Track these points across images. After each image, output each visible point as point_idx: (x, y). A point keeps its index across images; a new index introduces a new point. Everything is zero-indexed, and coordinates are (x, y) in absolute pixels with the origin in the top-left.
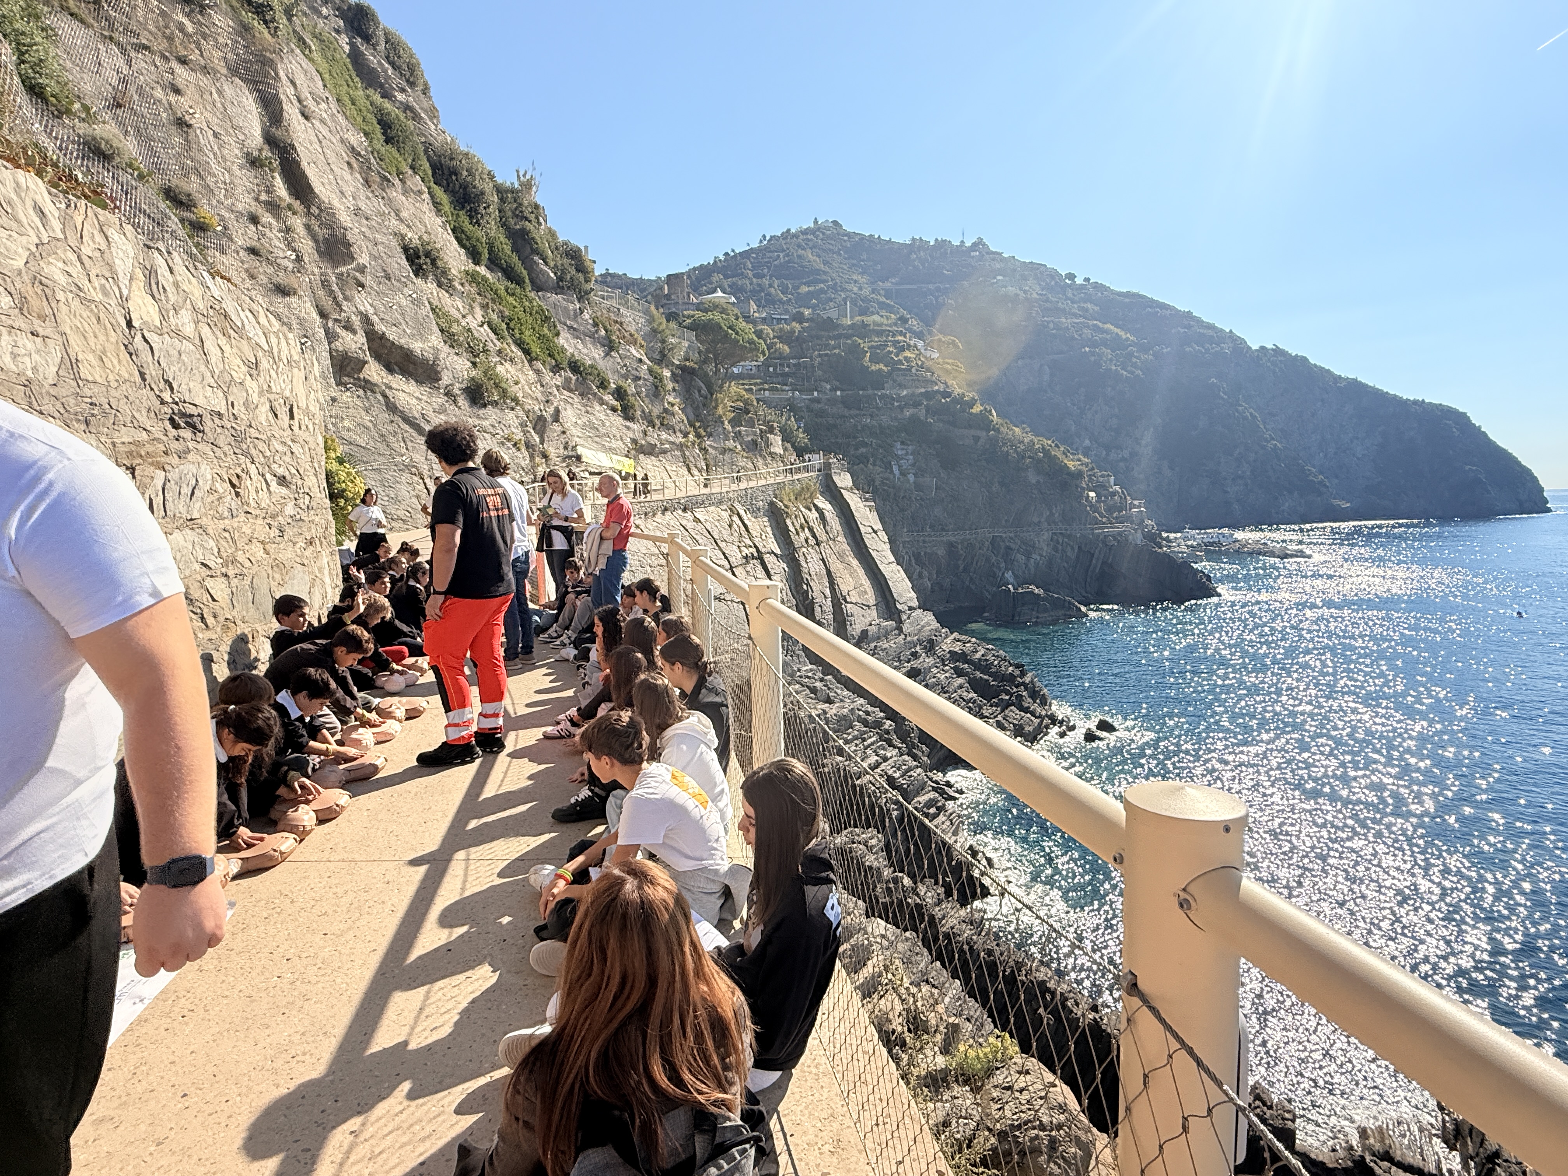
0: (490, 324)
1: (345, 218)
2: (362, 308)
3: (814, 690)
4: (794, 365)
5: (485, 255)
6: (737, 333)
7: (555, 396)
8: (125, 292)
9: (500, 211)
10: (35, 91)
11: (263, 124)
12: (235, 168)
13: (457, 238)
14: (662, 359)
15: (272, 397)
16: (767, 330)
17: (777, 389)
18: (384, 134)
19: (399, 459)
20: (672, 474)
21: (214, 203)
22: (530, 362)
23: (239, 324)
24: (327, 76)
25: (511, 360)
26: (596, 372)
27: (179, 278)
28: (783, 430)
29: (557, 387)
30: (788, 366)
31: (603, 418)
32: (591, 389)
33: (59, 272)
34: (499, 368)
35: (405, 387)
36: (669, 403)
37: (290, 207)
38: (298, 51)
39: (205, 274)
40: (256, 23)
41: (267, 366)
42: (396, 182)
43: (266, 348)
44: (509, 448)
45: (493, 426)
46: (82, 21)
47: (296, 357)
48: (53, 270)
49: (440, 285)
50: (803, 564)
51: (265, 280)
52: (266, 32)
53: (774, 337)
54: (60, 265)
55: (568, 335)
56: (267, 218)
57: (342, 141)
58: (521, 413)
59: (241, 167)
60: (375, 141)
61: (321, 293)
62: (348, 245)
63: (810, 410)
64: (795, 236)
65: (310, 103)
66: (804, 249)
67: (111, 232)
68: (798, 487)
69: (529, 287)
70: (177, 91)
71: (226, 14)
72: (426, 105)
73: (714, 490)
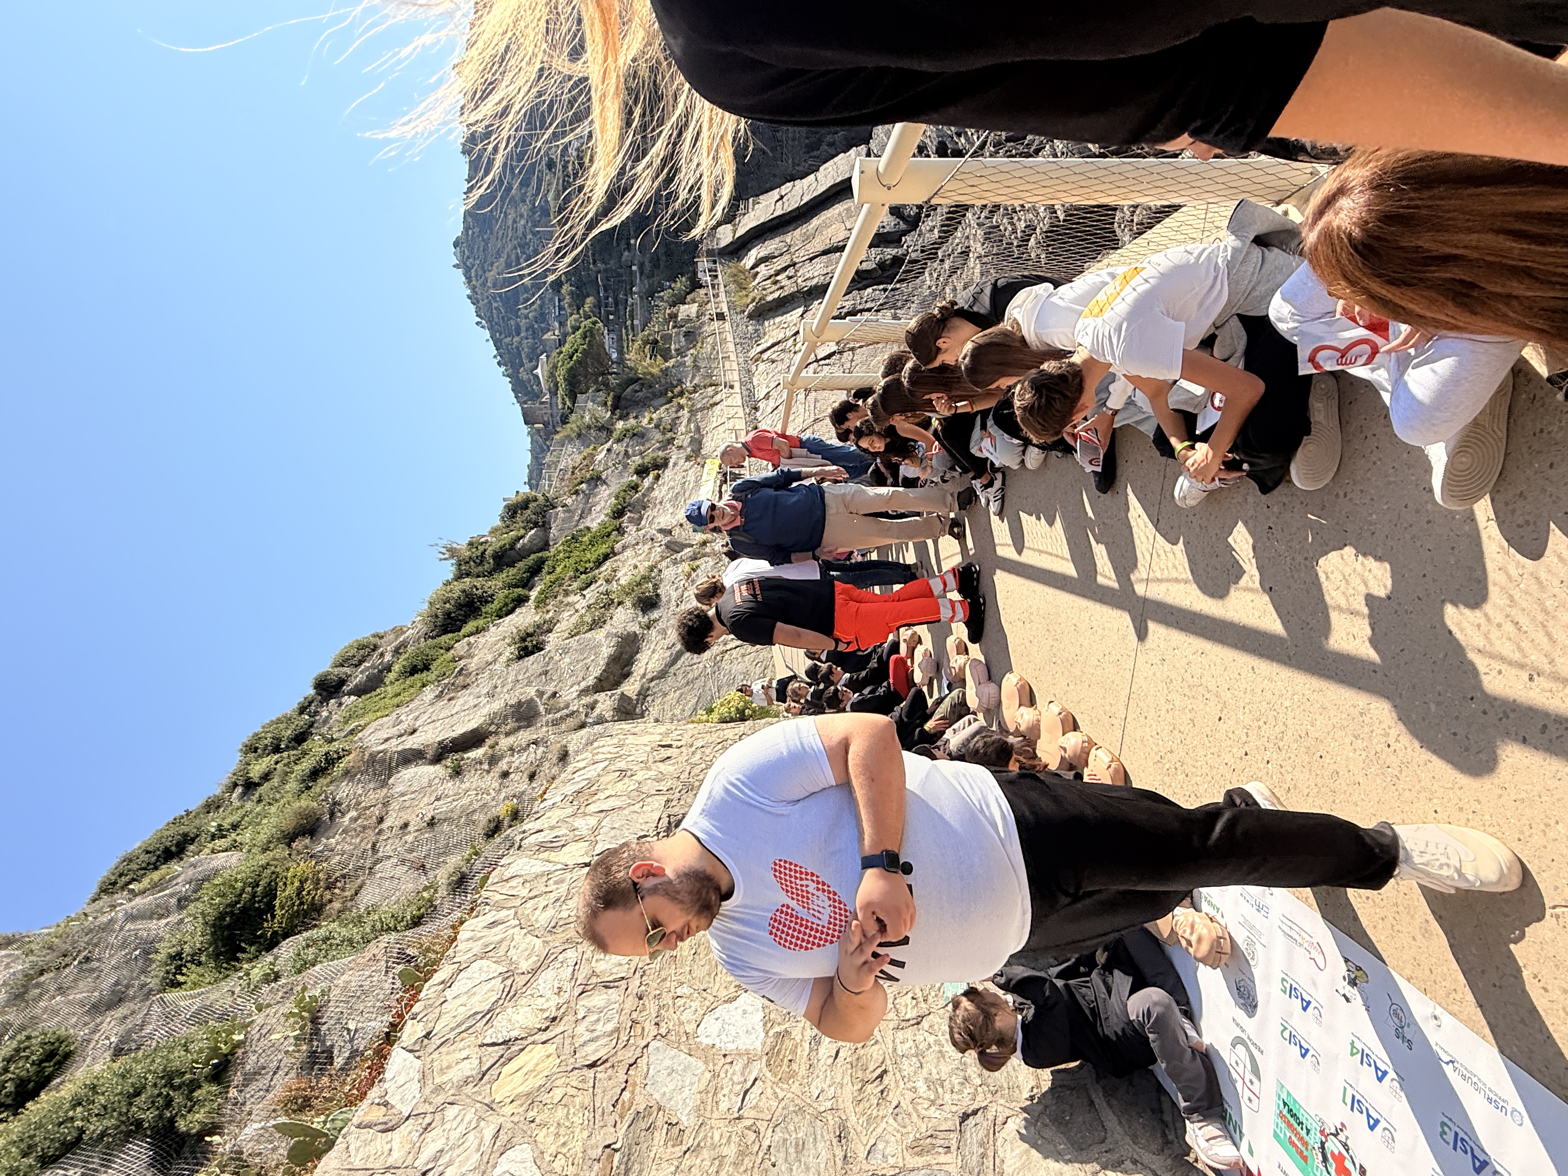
0: (582, 589)
1: (497, 705)
2: (575, 694)
3: (953, 271)
4: (606, 291)
5: (520, 591)
6: (576, 351)
7: (647, 533)
8: (559, 866)
9: (479, 576)
10: (417, 922)
11: (424, 764)
12: (463, 786)
13: (507, 615)
14: (606, 429)
15: (651, 760)
16: (571, 321)
17: (632, 311)
18: (422, 671)
19: (709, 670)
20: (720, 422)
21: (494, 803)
22: (615, 554)
23: (586, 782)
24: (379, 714)
25: (615, 571)
26: (622, 493)
27: (546, 826)
28: (674, 304)
29: (638, 530)
30: (607, 298)
31: (666, 488)
32: (638, 499)
33: (544, 914)
34: (623, 582)
35: (643, 663)
36: (649, 423)
37: (492, 747)
38: (360, 735)
39: (542, 806)
40: (342, 765)
41: (624, 762)
42: (462, 663)
43: (607, 763)
44: (697, 576)
45: (677, 589)
46: (361, 887)
47: (615, 741)
48: (543, 918)
49: (550, 631)
50: (814, 282)
51: (556, 768)
52: (347, 758)
53: (578, 313)
54: (538, 912)
55: (589, 518)
56: (503, 765)
57: (432, 704)
58: (664, 564)
59: (462, 782)
60: (429, 679)
61: (563, 727)
62: (520, 704)
63: (651, 276)
64: (473, 289)
65: (402, 727)
66: (486, 279)
67: (507, 875)
68: (733, 286)
69: (545, 554)
70: (406, 825)
71: (338, 786)
72: (392, 636)
73: (737, 378)
